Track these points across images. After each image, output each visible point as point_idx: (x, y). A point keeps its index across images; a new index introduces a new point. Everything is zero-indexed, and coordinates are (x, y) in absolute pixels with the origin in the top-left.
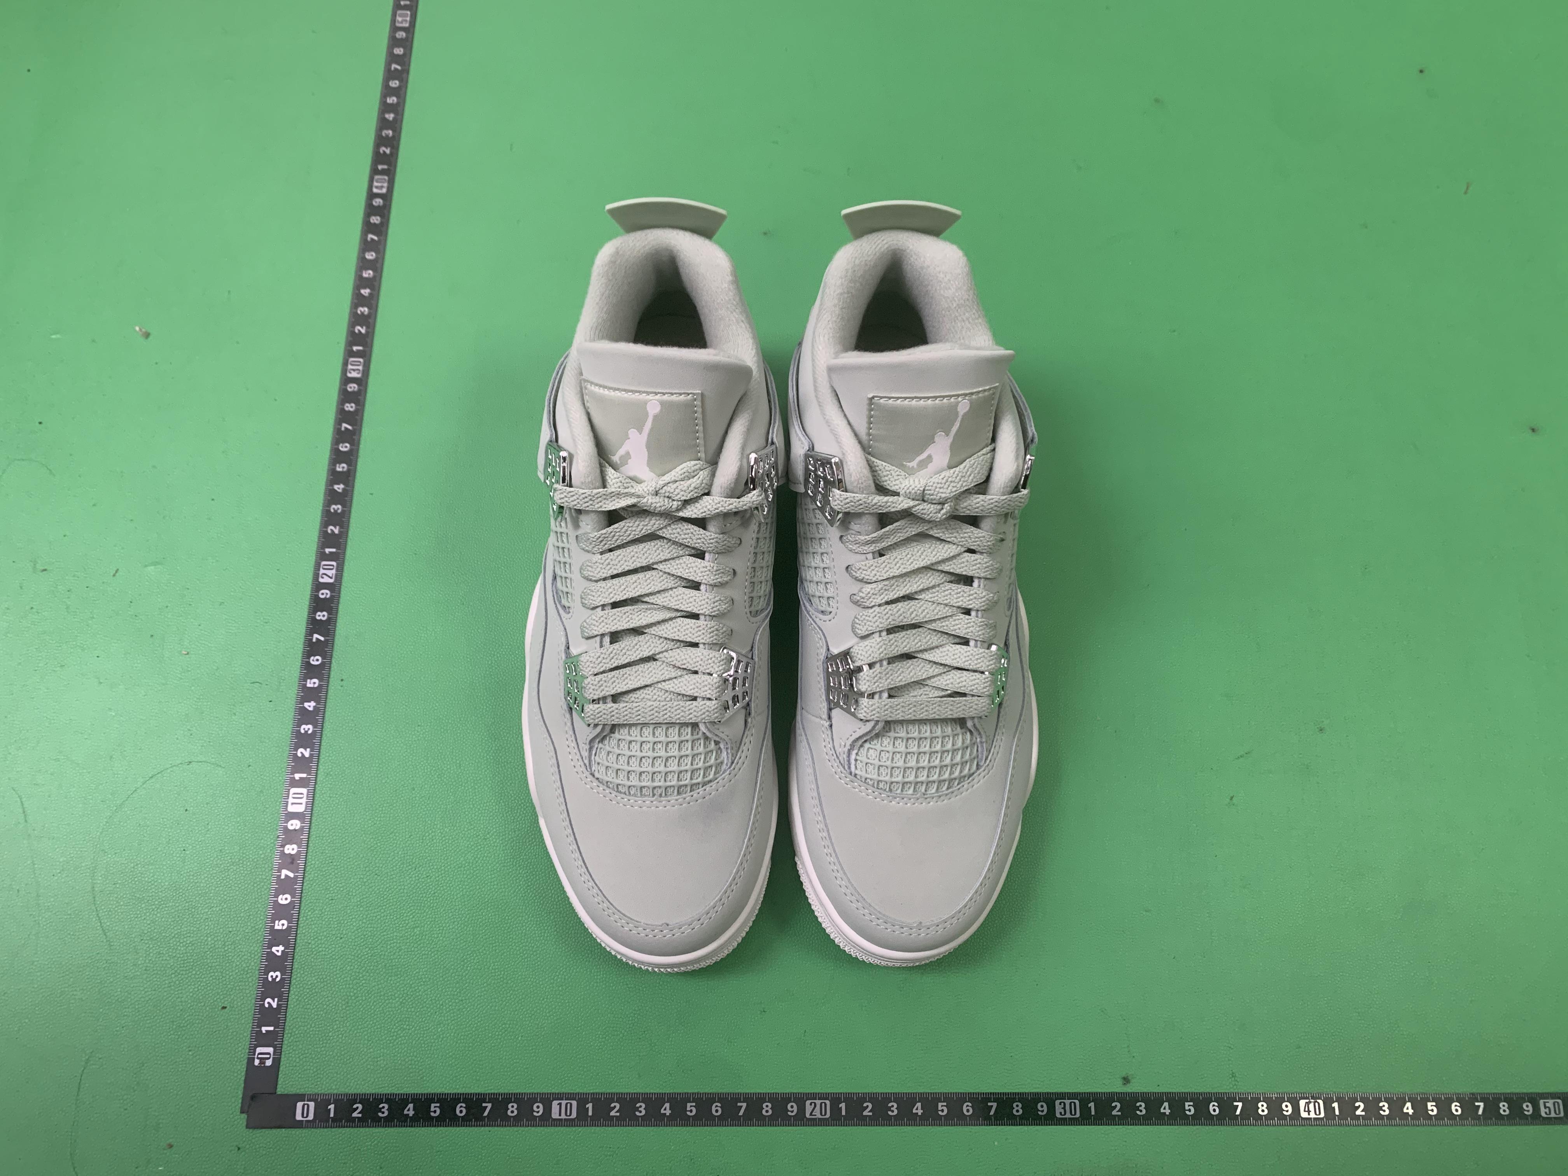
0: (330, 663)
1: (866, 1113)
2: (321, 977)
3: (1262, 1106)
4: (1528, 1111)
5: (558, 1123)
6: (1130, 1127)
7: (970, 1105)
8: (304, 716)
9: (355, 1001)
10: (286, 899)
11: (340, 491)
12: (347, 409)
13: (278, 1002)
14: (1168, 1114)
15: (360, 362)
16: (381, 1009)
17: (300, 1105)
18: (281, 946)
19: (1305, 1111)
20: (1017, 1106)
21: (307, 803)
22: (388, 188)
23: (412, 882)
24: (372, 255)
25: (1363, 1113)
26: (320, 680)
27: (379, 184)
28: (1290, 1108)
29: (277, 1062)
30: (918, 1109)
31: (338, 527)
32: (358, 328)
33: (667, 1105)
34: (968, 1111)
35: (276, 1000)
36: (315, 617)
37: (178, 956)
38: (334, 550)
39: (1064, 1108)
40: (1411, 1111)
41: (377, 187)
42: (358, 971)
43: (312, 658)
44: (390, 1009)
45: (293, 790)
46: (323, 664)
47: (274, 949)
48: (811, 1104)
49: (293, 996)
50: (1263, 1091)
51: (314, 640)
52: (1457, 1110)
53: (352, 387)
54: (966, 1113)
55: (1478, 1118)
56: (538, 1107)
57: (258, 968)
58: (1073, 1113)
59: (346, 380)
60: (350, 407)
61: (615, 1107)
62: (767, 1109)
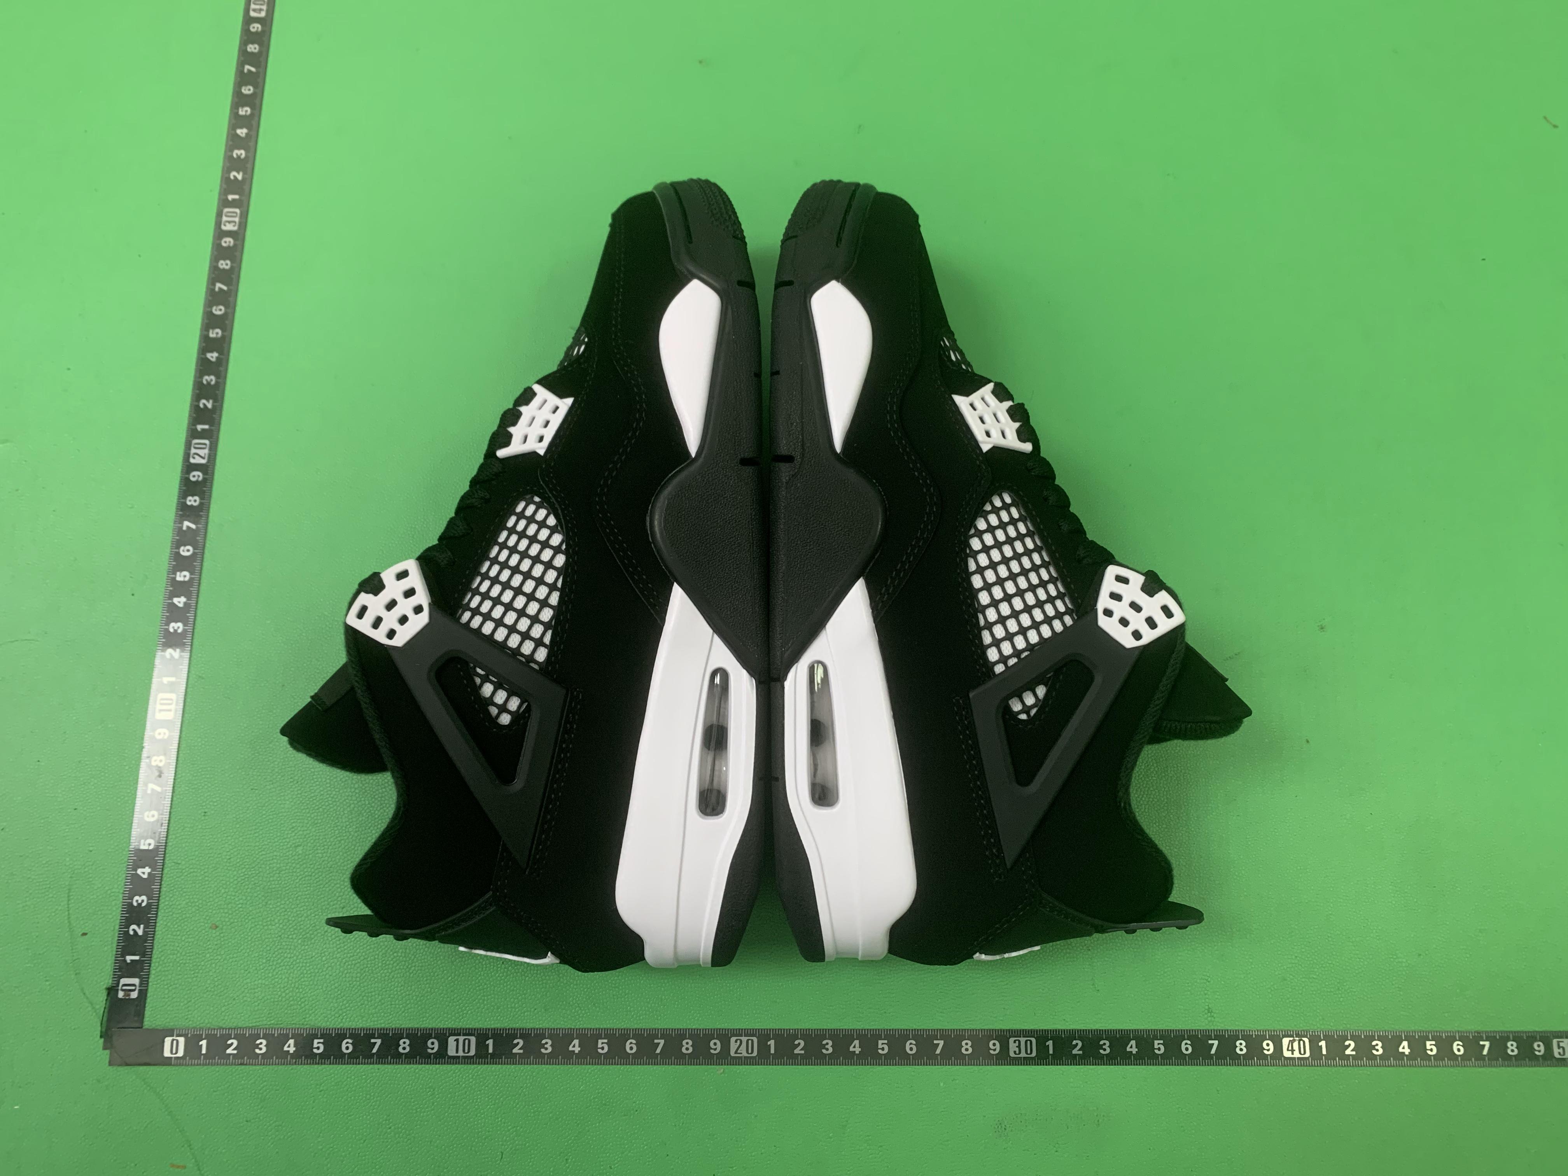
0: (203, 553)
1: (797, 1051)
2: (192, 900)
3: (1241, 1044)
4: (1539, 1051)
5: (455, 1060)
6: (1091, 1067)
7: (914, 1042)
8: (173, 613)
9: (229, 927)
10: (153, 816)
11: (214, 360)
12: (221, 267)
13: (144, 928)
14: (1134, 1052)
15: (236, 213)
16: (259, 936)
17: (168, 1040)
18: (147, 868)
19: (1288, 1050)
20: (967, 1044)
21: (176, 711)
22: (267, 11)
23: (294, 797)
24: (249, 90)
25: (1354, 1053)
26: (191, 574)
27: (258, 7)
28: (1271, 1047)
29: (143, 994)
30: (856, 1047)
31: (211, 401)
32: (233, 174)
33: (576, 1042)
34: (911, 1049)
35: (142, 926)
36: (185, 503)
37: (33, 877)
38: (206, 427)
39: (1019, 1047)
40: (1407, 1051)
41: (254, 10)
42: (233, 894)
43: (182, 548)
44: (269, 936)
45: (161, 696)
46: (194, 554)
47: (139, 871)
48: (736, 1041)
49: (161, 922)
50: (1243, 1028)
51: (184, 528)
52: (1459, 1050)
53: (227, 242)
54: (910, 1052)
55: (1483, 1058)
56: (433, 1043)
57: (122, 891)
58: (1029, 1052)
59: (220, 234)
60: (224, 264)
61: (518, 1043)
62: (687, 1046)
